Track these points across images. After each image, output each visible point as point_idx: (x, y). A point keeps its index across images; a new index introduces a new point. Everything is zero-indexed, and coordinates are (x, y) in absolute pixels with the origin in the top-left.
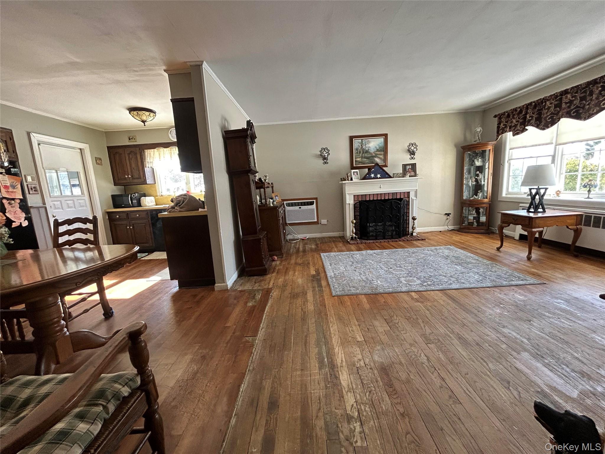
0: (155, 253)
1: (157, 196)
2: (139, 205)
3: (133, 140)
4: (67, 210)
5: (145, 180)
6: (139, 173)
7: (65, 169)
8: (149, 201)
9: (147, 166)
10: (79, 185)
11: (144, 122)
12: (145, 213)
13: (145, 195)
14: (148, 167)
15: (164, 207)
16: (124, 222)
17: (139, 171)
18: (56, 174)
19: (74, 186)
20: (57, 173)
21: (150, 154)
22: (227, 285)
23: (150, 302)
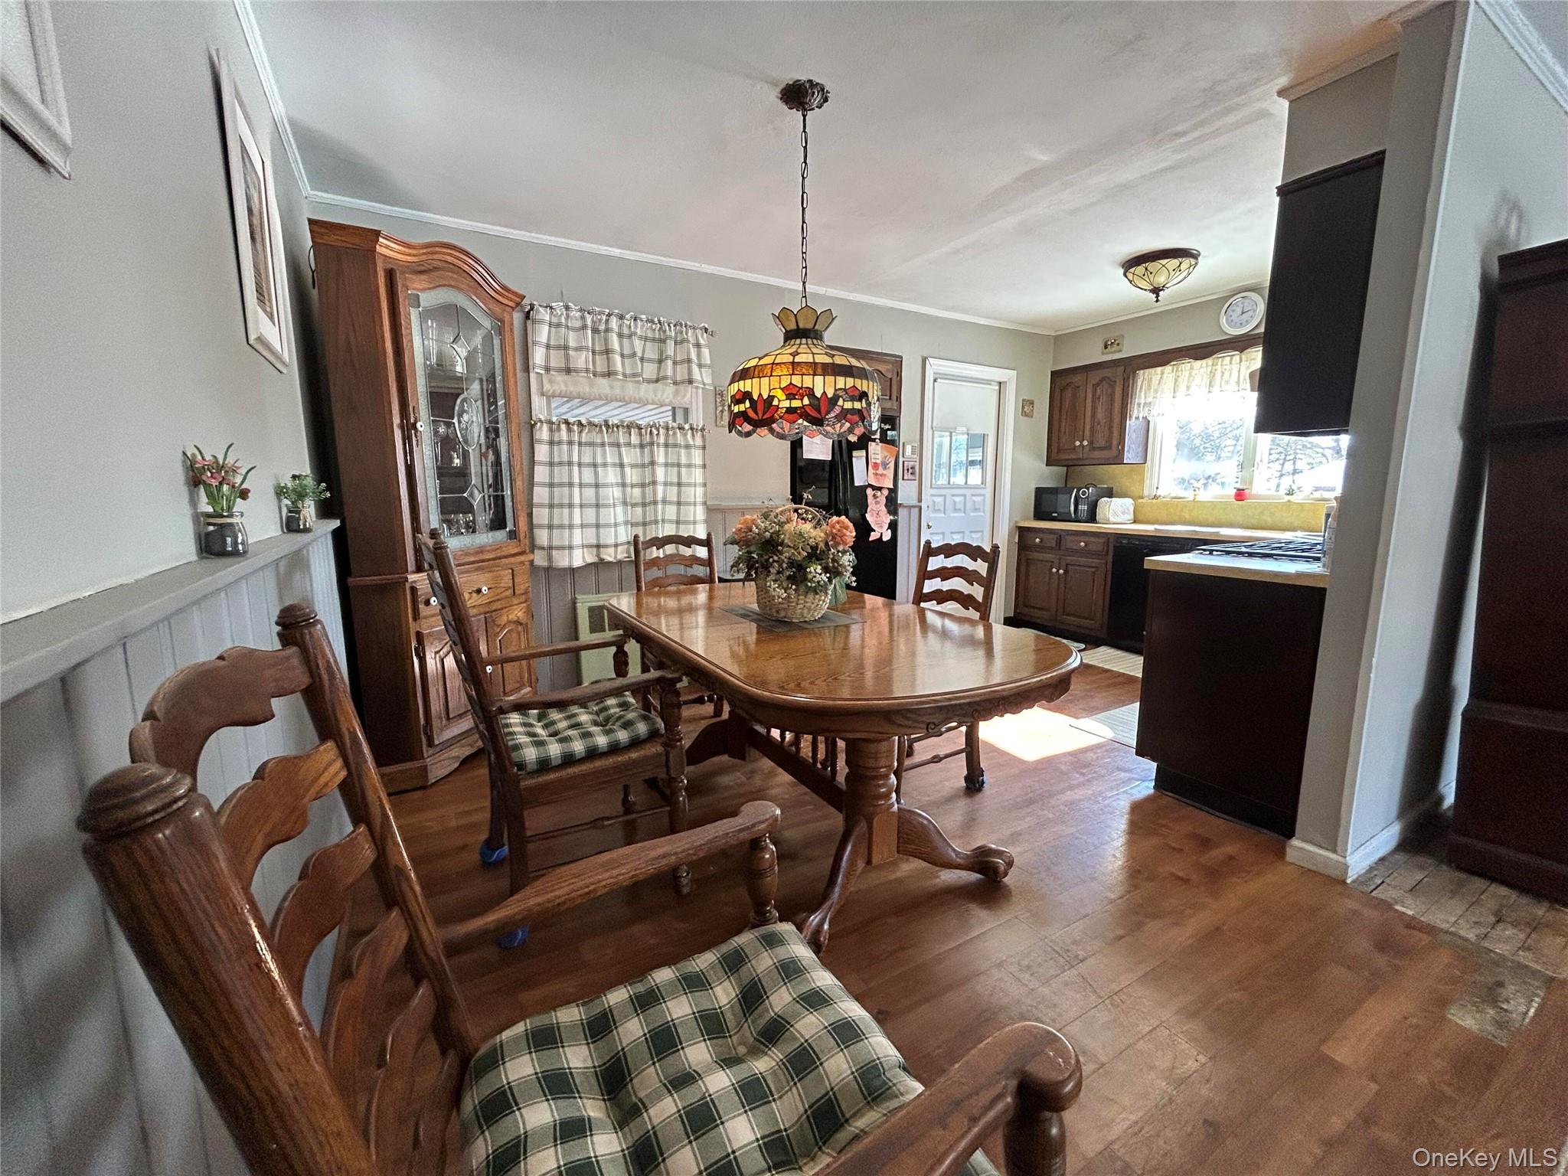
0: (1103, 649)
1: (1142, 498)
2: (1092, 517)
3: (1115, 348)
4: (952, 515)
5: (1121, 453)
6: (1111, 433)
7: (965, 429)
8: (1119, 510)
9: (1135, 415)
10: (981, 463)
11: (1156, 291)
12: (1102, 540)
13: (1110, 494)
14: (1137, 418)
15: (1156, 530)
16: (1049, 556)
17: (1110, 428)
18: (949, 438)
19: (972, 463)
20: (951, 436)
21: (1150, 380)
22: (1346, 867)
23: (1069, 796)
